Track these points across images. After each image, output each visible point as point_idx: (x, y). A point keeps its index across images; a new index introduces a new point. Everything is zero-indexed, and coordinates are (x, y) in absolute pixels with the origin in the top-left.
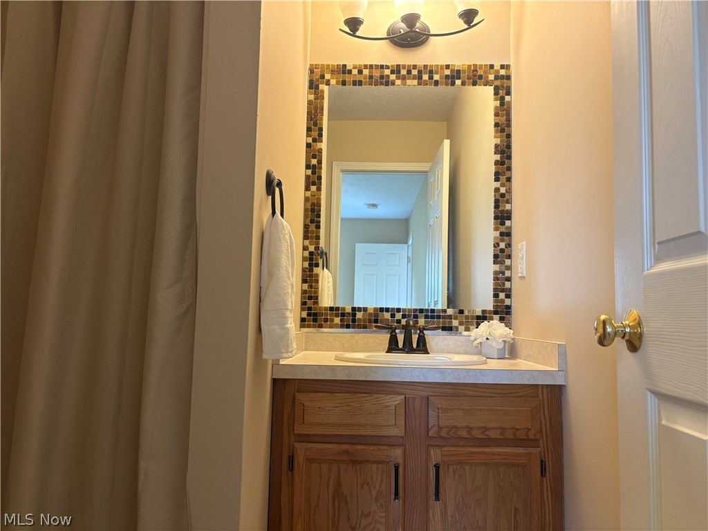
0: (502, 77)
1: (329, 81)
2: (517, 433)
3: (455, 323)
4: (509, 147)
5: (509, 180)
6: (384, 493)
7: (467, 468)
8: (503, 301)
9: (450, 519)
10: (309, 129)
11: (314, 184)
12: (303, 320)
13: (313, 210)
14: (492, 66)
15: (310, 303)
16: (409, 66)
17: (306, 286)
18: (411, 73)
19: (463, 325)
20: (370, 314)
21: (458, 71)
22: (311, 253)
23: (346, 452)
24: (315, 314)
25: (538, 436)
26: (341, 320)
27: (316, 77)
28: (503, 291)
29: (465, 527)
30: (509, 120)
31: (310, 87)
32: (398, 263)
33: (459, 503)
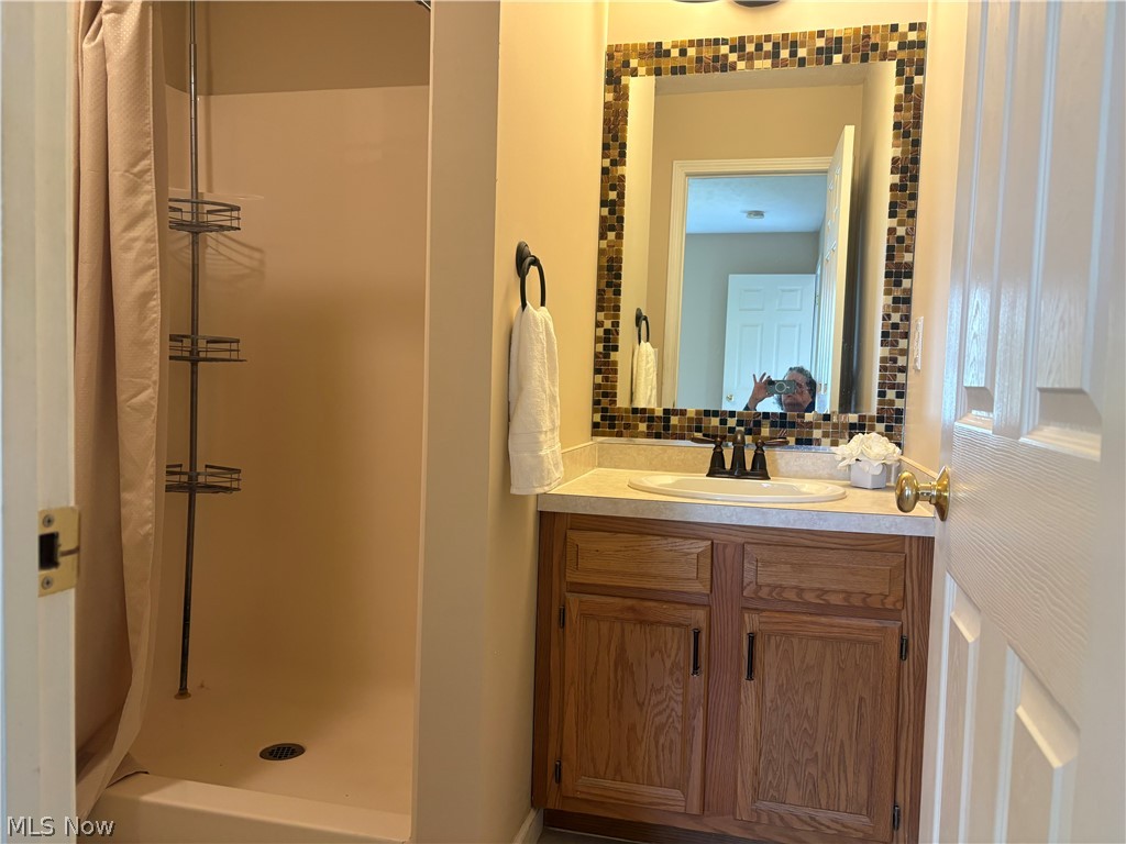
0: (912, 45)
1: (636, 69)
2: (868, 600)
3: (817, 434)
4: (916, 161)
5: (912, 214)
6: (682, 665)
7: (795, 641)
8: (892, 402)
9: (769, 704)
10: (606, 147)
11: (612, 228)
12: (595, 425)
13: (610, 269)
14: (894, 28)
15: (605, 402)
16: (759, 37)
17: (599, 378)
18: (761, 50)
19: (828, 437)
20: (690, 419)
21: (839, 40)
22: (607, 332)
23: (632, 609)
24: (613, 418)
25: (899, 606)
26: (648, 427)
27: (616, 66)
28: (892, 387)
29: (788, 715)
30: (918, 117)
31: (608, 82)
32: (798, 307)
33: (783, 685)
